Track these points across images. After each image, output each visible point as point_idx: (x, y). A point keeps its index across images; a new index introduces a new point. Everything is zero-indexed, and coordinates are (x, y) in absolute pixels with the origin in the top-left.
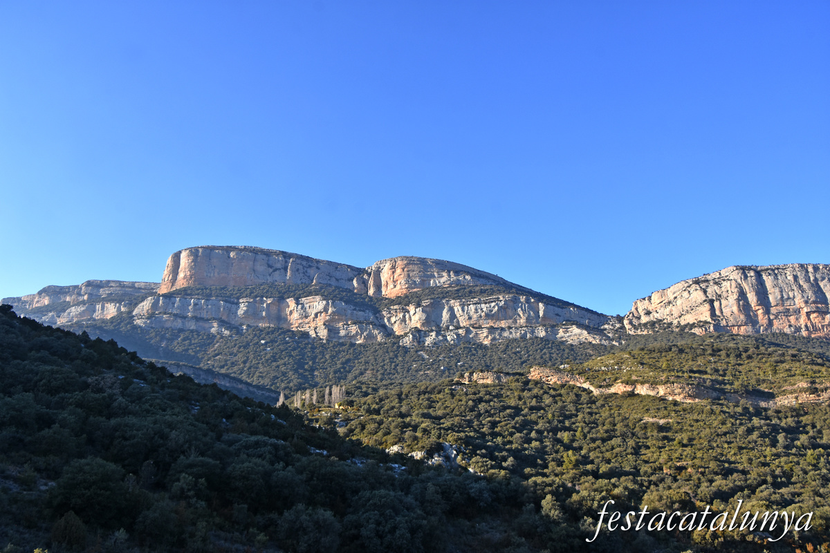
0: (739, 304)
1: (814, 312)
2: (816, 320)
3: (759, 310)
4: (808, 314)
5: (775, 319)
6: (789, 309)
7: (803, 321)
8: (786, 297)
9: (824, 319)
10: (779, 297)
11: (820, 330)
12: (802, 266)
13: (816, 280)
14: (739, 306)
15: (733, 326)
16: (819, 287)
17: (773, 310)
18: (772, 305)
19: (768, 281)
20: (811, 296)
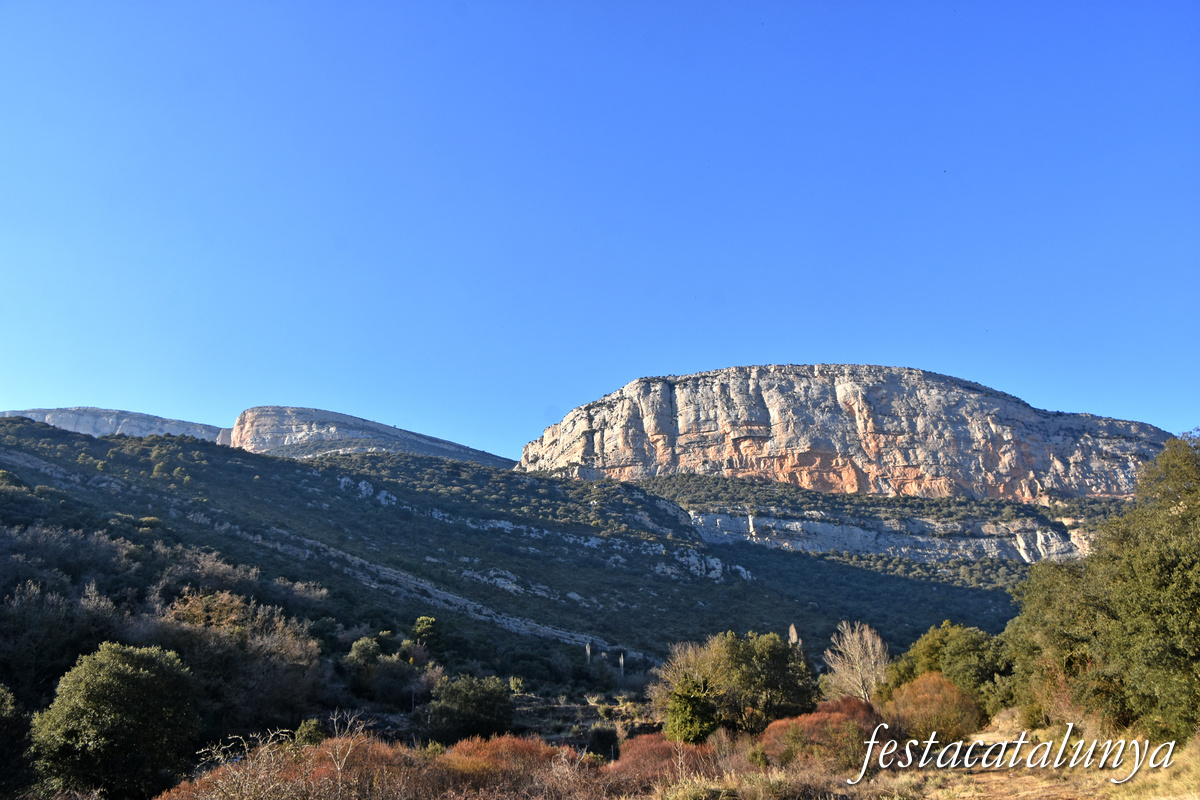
0: (627, 433)
1: (745, 438)
2: (749, 452)
3: (658, 440)
4: (736, 442)
5: (683, 452)
6: (707, 437)
7: (728, 451)
8: (703, 418)
9: (761, 448)
10: (693, 418)
11: (752, 465)
12: (741, 370)
13: (758, 388)
14: (626, 438)
15: (613, 467)
16: (762, 400)
17: (681, 441)
18: (681, 432)
19: (681, 396)
20: (743, 414)
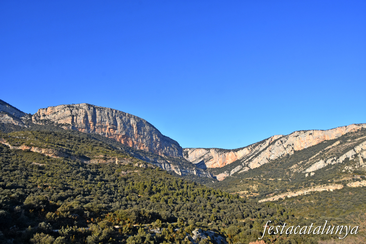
0: (84, 119)
1: (112, 128)
2: (112, 132)
3: (91, 123)
4: (109, 129)
5: (97, 128)
6: (103, 125)
7: (107, 131)
8: (103, 120)
9: (114, 132)
10: (100, 120)
11: (112, 136)
12: (111, 109)
13: (115, 116)
14: (84, 120)
15: (80, 128)
16: (116, 119)
17: (97, 125)
18: (97, 122)
19: (98, 112)
20: (112, 122)
